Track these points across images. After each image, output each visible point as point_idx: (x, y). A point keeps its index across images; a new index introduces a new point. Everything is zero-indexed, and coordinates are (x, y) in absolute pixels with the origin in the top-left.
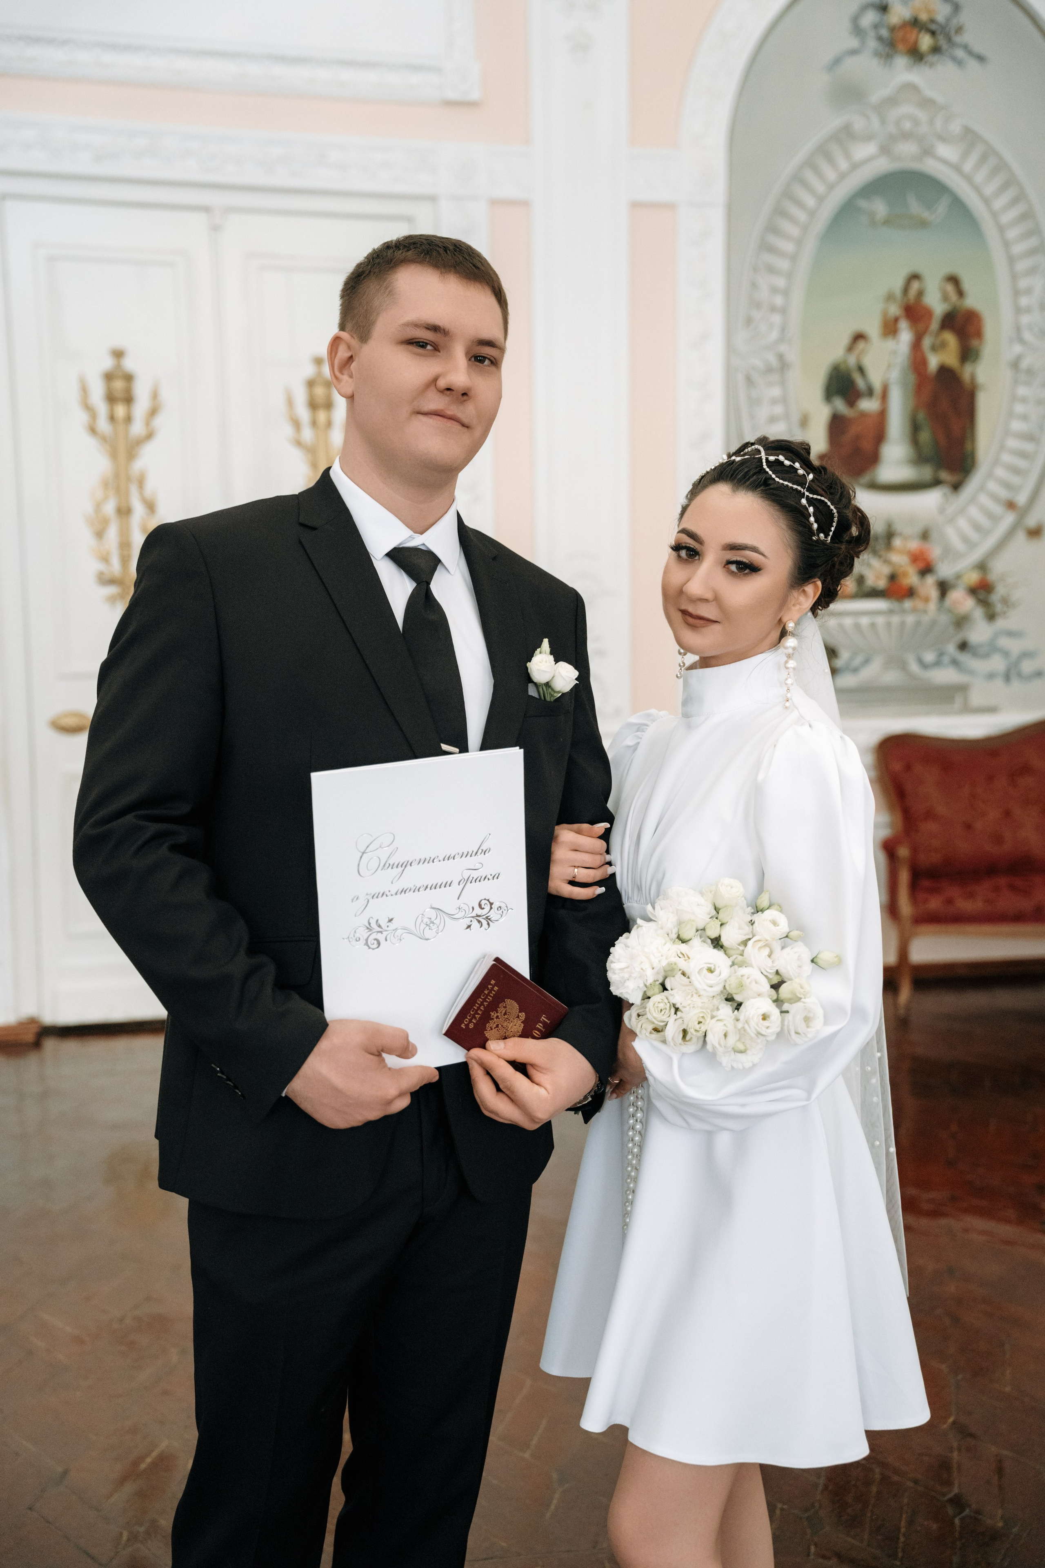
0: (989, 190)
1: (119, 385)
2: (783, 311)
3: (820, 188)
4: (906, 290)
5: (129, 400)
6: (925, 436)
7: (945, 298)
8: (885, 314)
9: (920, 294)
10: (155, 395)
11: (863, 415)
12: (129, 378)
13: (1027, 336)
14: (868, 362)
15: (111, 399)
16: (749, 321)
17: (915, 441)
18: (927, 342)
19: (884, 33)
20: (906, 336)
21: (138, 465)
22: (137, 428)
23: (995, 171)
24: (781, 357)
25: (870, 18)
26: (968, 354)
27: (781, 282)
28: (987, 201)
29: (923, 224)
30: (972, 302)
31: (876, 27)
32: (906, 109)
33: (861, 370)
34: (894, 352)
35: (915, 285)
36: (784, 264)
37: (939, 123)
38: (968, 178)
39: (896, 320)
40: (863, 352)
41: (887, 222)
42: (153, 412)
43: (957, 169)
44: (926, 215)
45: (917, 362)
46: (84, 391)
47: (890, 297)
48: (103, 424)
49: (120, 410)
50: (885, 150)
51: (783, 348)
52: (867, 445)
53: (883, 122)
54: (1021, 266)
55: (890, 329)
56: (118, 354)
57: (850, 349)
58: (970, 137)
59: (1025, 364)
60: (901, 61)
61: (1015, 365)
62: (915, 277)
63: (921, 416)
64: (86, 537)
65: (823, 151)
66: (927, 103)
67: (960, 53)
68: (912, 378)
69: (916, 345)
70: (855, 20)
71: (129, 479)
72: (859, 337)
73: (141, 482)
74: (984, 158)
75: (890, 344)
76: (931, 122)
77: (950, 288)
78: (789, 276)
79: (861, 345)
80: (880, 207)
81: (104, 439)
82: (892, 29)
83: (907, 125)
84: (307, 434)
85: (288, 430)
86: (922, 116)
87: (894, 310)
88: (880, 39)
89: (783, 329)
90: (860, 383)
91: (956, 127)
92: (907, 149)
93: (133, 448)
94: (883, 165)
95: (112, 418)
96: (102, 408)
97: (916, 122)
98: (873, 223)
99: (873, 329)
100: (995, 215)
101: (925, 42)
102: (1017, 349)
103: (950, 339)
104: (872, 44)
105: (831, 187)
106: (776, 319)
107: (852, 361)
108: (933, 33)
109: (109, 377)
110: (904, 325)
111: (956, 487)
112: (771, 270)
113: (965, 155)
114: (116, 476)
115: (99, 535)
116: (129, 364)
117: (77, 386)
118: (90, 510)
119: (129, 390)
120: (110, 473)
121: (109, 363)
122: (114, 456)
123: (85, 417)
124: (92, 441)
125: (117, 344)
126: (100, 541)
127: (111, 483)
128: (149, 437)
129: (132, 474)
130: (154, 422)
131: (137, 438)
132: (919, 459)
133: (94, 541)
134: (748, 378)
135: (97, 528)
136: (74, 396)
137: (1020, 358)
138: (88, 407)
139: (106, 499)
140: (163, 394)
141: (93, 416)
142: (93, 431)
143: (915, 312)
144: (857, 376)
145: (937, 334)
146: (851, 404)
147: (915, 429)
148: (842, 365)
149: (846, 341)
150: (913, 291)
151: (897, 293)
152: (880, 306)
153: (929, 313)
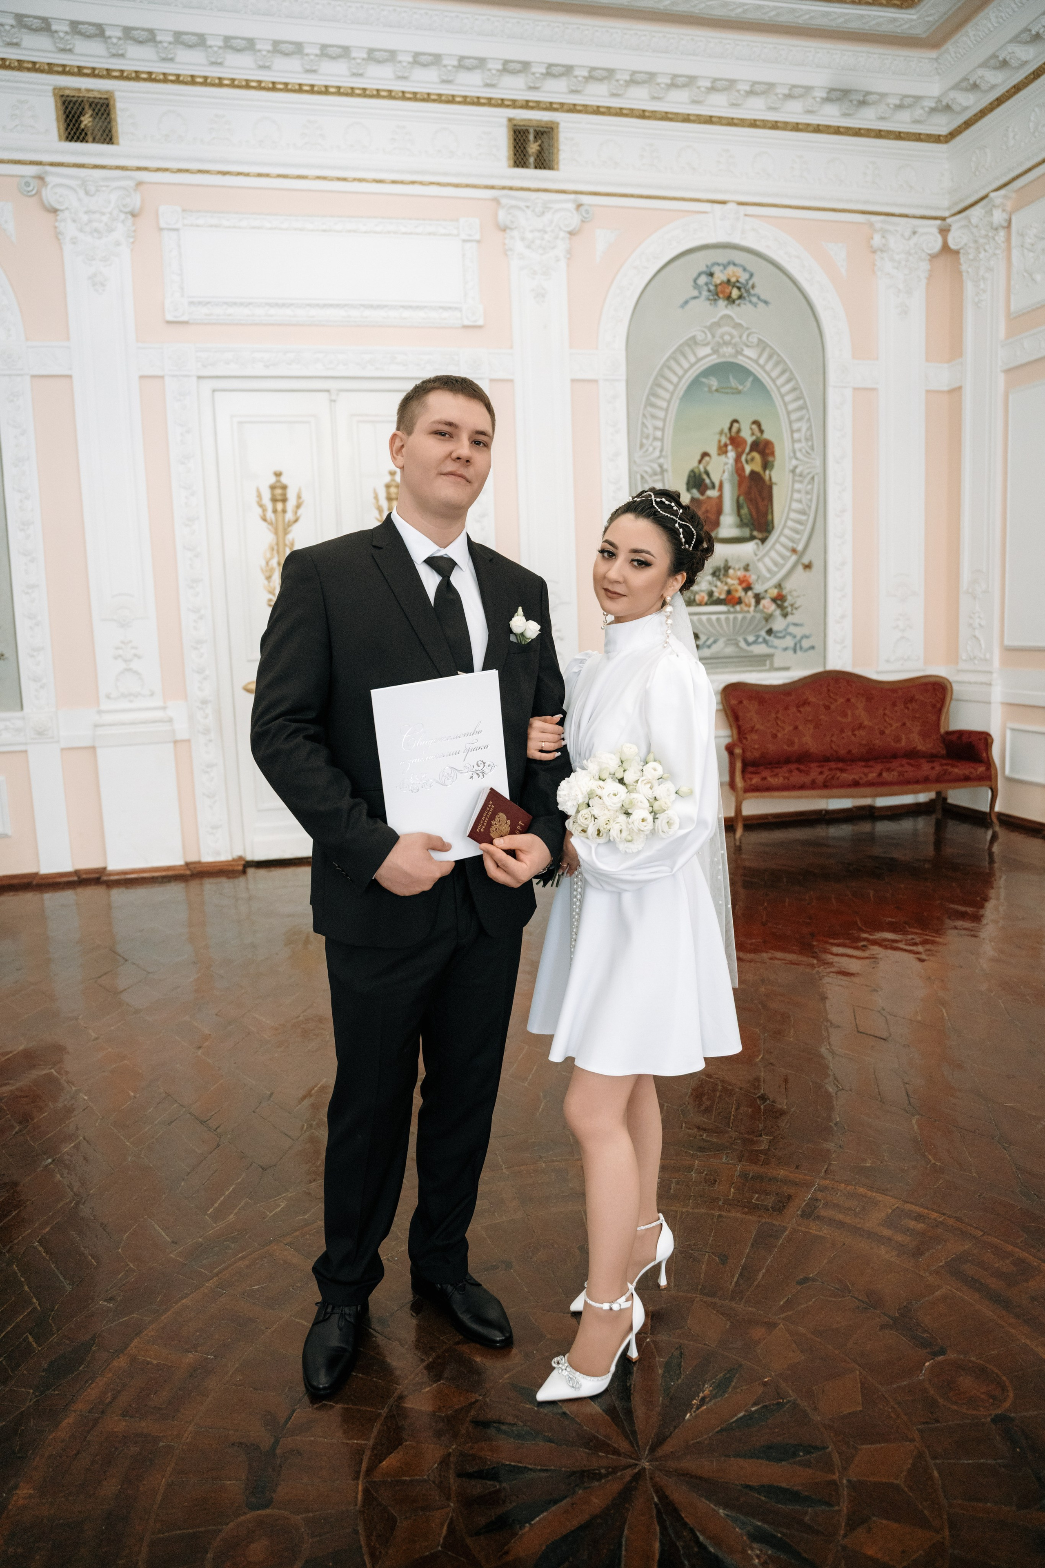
0: (774, 374)
1: (278, 491)
2: (662, 440)
3: (680, 372)
4: (730, 429)
5: (284, 500)
6: (744, 511)
7: (753, 434)
8: (720, 441)
9: (739, 431)
10: (299, 497)
11: (709, 498)
12: (284, 488)
13: (799, 455)
14: (710, 469)
15: (274, 500)
16: (642, 446)
17: (739, 514)
18: (743, 458)
19: (712, 288)
20: (732, 455)
21: (290, 537)
22: (289, 516)
23: (777, 363)
24: (661, 466)
25: (703, 279)
26: (767, 465)
27: (660, 424)
28: (774, 381)
29: (739, 392)
30: (767, 436)
31: (707, 284)
32: (726, 329)
33: (708, 474)
34: (726, 464)
35: (736, 425)
36: (661, 414)
37: (744, 337)
38: (762, 367)
39: (726, 445)
40: (708, 463)
41: (717, 390)
42: (298, 506)
43: (756, 362)
44: (740, 387)
45: (739, 470)
46: (259, 496)
47: (721, 433)
48: (270, 515)
49: (280, 506)
50: (715, 351)
51: (662, 460)
52: (712, 517)
53: (713, 336)
54: (794, 416)
55: (723, 450)
56: (278, 474)
57: (700, 462)
58: (762, 345)
60: (722, 303)
61: (793, 471)
62: (735, 421)
63: (741, 498)
64: (261, 579)
65: (680, 350)
66: (737, 326)
67: (754, 299)
68: (736, 478)
69: (738, 459)
70: (695, 281)
71: (285, 545)
72: (705, 455)
74: (770, 357)
75: (723, 458)
76: (740, 337)
77: (755, 427)
78: (664, 420)
79: (707, 458)
80: (714, 383)
81: (271, 524)
82: (716, 286)
83: (727, 338)
86: (735, 333)
87: (724, 440)
88: (709, 291)
89: (662, 450)
90: (707, 481)
91: (754, 339)
92: (728, 350)
93: (287, 527)
94: (714, 359)
95: (275, 511)
96: (269, 506)
97: (732, 337)
98: (710, 391)
99: (713, 450)
100: (778, 388)
101: (735, 293)
102: (794, 462)
103: (757, 456)
104: (705, 293)
105: (686, 371)
106: (658, 444)
107: (702, 468)
108: (739, 288)
109: (273, 488)
110: (730, 448)
111: (763, 541)
112: (654, 417)
113: (760, 356)
114: (277, 544)
115: (269, 578)
116: (284, 480)
117: (255, 494)
118: (263, 563)
119: (284, 495)
120: (275, 542)
121: (272, 480)
122: (276, 533)
123: (259, 511)
124: (264, 524)
125: (278, 469)
126: (269, 582)
127: (275, 548)
128: (296, 521)
129: (287, 542)
130: (300, 512)
131: (289, 522)
132: (742, 524)
133: (266, 582)
134: (642, 477)
135: (268, 574)
136: (253, 499)
137: (796, 467)
138: (261, 506)
139: (272, 558)
140: (304, 496)
141: (264, 510)
142: (265, 519)
143: (736, 441)
144: (705, 477)
145: (748, 454)
146: (703, 493)
147: (739, 507)
148: (696, 471)
149: (698, 457)
150: (734, 429)
151: (726, 430)
152: (717, 437)
153: (745, 442)
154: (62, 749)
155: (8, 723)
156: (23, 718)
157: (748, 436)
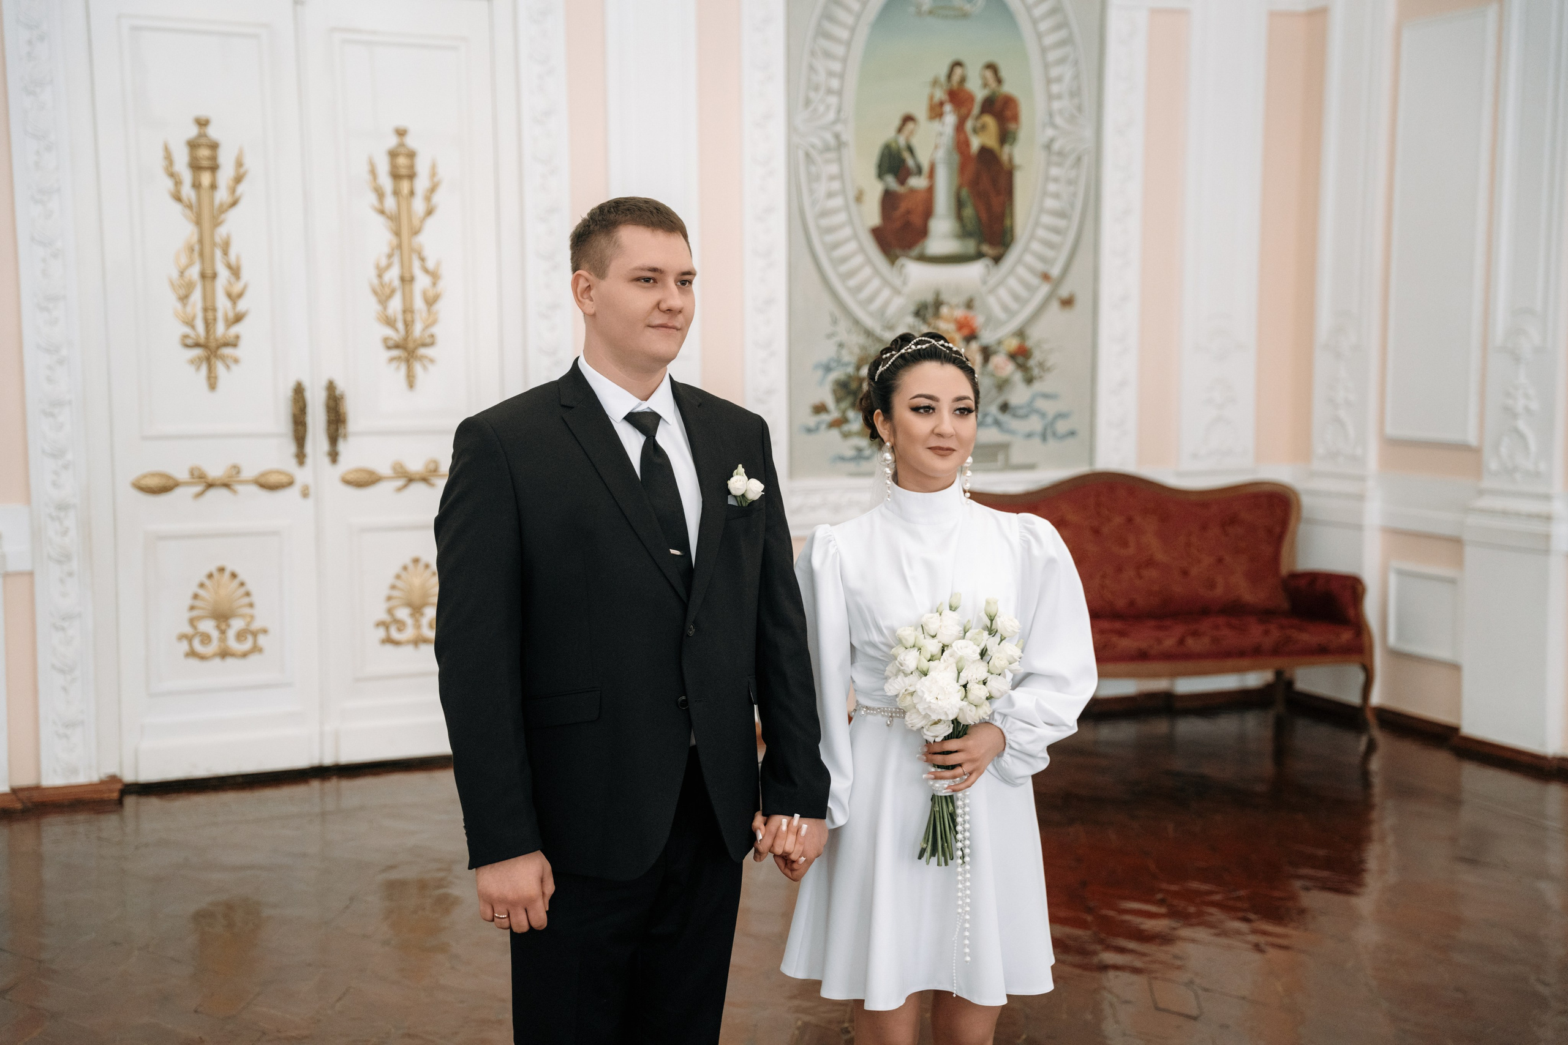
1: (204, 152)
2: (839, 93)
4: (950, 76)
5: (214, 168)
6: (969, 212)
7: (985, 85)
8: (931, 98)
9: (963, 80)
10: (239, 164)
11: (913, 191)
12: (214, 146)
13: (1058, 120)
14: (915, 142)
15: (196, 167)
16: (808, 102)
17: (959, 217)
18: (969, 125)
20: (950, 119)
21: (222, 231)
22: (222, 195)
24: (837, 136)
26: (1006, 136)
27: (836, 67)
29: (965, 15)
30: (1008, 88)
33: (910, 149)
34: (941, 134)
35: (958, 71)
36: (839, 50)
39: (941, 104)
40: (912, 133)
41: (931, 12)
42: (238, 179)
44: (967, 7)
45: (961, 144)
46: (169, 158)
47: (935, 83)
48: (187, 191)
49: (205, 177)
51: (839, 128)
52: (916, 220)
54: (1052, 56)
55: (936, 112)
56: (202, 123)
57: (900, 130)
59: (1056, 146)
61: (1048, 147)
62: (958, 64)
63: (965, 192)
64: (171, 300)
68: (956, 158)
69: (960, 127)
71: (214, 244)
72: (908, 119)
73: (226, 248)
75: (936, 125)
77: (989, 74)
78: (844, 60)
79: (910, 126)
81: (190, 206)
84: (390, 203)
85: (372, 198)
87: (940, 94)
89: (839, 111)
90: (910, 162)
93: (218, 215)
95: (196, 186)
96: (187, 176)
98: (919, 13)
99: (921, 112)
102: (1050, 132)
103: (989, 121)
106: (833, 100)
107: (902, 141)
109: (193, 145)
110: (948, 108)
111: (997, 260)
112: (828, 55)
114: (201, 241)
115: (184, 299)
116: (213, 132)
117: (161, 154)
118: (175, 274)
119: (214, 158)
120: (195, 238)
121: (193, 131)
122: (198, 222)
123: (169, 184)
124: (177, 207)
125: (203, 113)
126: (185, 305)
127: (197, 248)
128: (234, 203)
129: (218, 239)
130: (241, 189)
131: (221, 205)
132: (964, 233)
133: (179, 306)
134: (807, 155)
135: (182, 292)
136: (159, 163)
137: (1052, 140)
138: (172, 175)
139: (190, 264)
140: (248, 162)
141: (178, 183)
142: (178, 198)
143: (958, 97)
144: (906, 155)
145: (978, 117)
146: (902, 181)
147: (960, 205)
148: (894, 145)
149: (897, 122)
150: (956, 77)
151: (943, 78)
152: (926, 91)
153: (970, 98)
157: (977, 90)
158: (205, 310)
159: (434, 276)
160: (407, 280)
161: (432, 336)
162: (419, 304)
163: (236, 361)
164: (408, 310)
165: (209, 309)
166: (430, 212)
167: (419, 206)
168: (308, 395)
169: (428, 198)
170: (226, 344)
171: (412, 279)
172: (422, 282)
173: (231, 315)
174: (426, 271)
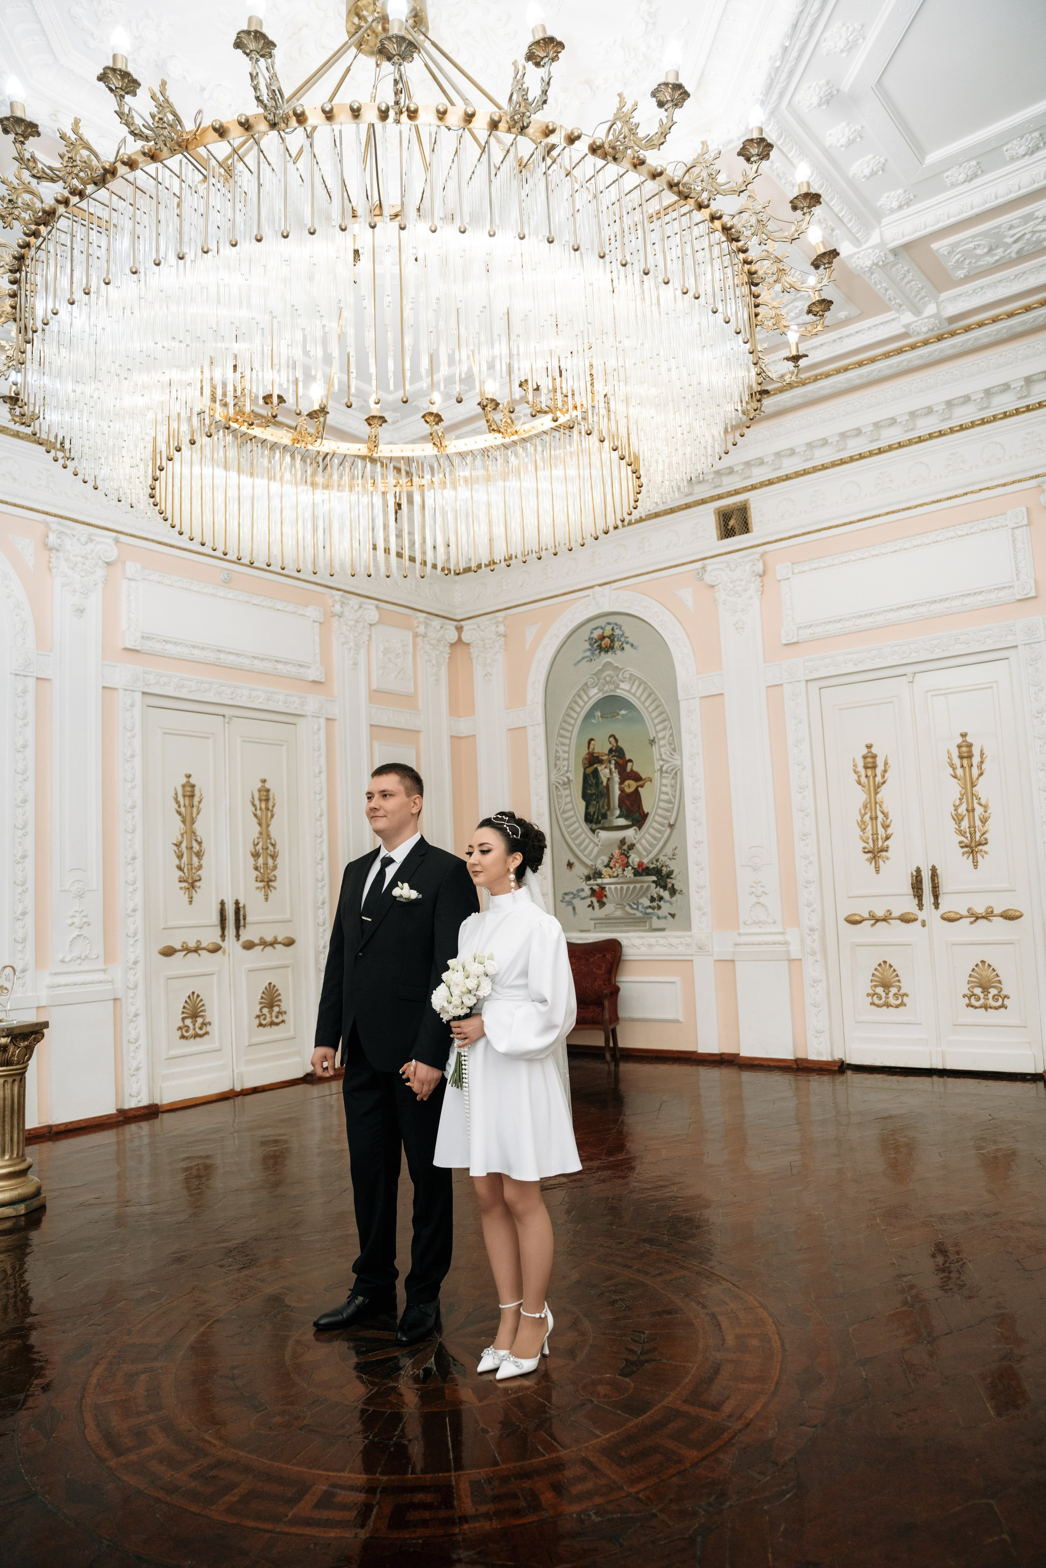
1: (869, 760)
5: (875, 767)
10: (886, 764)
12: (875, 757)
15: (867, 767)
21: (879, 796)
22: (879, 779)
42: (885, 771)
46: (855, 765)
48: (863, 780)
49: (870, 772)
56: (869, 747)
64: (858, 831)
71: (876, 803)
73: (882, 804)
81: (864, 786)
84: (960, 772)
85: (951, 771)
93: (877, 788)
95: (868, 776)
96: (862, 772)
109: (865, 757)
114: (870, 802)
115: (863, 830)
116: (874, 750)
117: (851, 763)
118: (859, 819)
119: (874, 762)
120: (867, 801)
121: (865, 751)
122: (869, 793)
123: (856, 777)
124: (859, 787)
125: (869, 742)
126: (864, 833)
127: (868, 806)
128: (884, 783)
129: (878, 801)
130: (886, 775)
131: (879, 783)
133: (861, 833)
135: (863, 827)
136: (851, 768)
138: (856, 772)
139: (866, 814)
140: (889, 762)
141: (859, 777)
142: (859, 783)
154: (716, 960)
155: (682, 940)
156: (691, 937)
158: (872, 835)
159: (985, 807)
160: (971, 810)
161: (986, 839)
162: (978, 823)
163: (887, 859)
164: (972, 826)
165: (875, 834)
166: (981, 774)
167: (975, 772)
168: (923, 873)
169: (980, 767)
170: (882, 851)
171: (973, 810)
172: (979, 810)
173: (884, 836)
174: (980, 804)
